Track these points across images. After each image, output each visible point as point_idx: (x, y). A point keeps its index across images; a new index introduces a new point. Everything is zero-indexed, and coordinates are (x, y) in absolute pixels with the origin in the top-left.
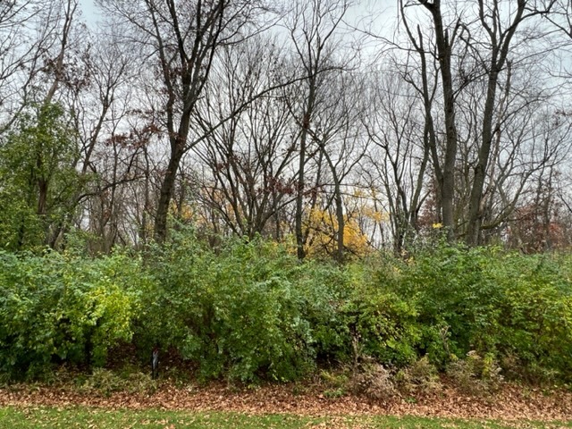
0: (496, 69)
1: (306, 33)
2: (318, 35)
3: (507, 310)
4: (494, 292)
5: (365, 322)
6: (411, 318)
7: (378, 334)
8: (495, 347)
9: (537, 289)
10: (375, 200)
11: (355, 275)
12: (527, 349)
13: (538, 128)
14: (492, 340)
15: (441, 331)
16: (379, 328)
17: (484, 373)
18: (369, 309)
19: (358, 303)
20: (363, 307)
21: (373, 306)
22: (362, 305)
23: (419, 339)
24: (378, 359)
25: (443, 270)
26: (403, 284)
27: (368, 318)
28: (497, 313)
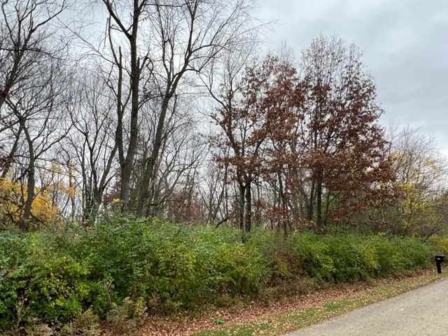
0: (168, 96)
1: (18, 11)
2: (31, 19)
3: (156, 263)
4: (149, 250)
5: (36, 285)
6: (82, 276)
7: (48, 295)
8: (145, 292)
9: (176, 247)
10: (71, 176)
11: (36, 242)
12: (166, 291)
13: (190, 143)
14: (144, 287)
15: (106, 285)
16: (50, 289)
17: (135, 314)
18: (42, 272)
19: (31, 267)
20: (36, 271)
21: (47, 269)
22: (35, 269)
23: (87, 294)
24: (44, 319)
25: (114, 235)
26: (80, 248)
27: (39, 281)
28: (149, 266)
